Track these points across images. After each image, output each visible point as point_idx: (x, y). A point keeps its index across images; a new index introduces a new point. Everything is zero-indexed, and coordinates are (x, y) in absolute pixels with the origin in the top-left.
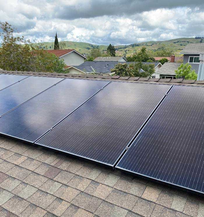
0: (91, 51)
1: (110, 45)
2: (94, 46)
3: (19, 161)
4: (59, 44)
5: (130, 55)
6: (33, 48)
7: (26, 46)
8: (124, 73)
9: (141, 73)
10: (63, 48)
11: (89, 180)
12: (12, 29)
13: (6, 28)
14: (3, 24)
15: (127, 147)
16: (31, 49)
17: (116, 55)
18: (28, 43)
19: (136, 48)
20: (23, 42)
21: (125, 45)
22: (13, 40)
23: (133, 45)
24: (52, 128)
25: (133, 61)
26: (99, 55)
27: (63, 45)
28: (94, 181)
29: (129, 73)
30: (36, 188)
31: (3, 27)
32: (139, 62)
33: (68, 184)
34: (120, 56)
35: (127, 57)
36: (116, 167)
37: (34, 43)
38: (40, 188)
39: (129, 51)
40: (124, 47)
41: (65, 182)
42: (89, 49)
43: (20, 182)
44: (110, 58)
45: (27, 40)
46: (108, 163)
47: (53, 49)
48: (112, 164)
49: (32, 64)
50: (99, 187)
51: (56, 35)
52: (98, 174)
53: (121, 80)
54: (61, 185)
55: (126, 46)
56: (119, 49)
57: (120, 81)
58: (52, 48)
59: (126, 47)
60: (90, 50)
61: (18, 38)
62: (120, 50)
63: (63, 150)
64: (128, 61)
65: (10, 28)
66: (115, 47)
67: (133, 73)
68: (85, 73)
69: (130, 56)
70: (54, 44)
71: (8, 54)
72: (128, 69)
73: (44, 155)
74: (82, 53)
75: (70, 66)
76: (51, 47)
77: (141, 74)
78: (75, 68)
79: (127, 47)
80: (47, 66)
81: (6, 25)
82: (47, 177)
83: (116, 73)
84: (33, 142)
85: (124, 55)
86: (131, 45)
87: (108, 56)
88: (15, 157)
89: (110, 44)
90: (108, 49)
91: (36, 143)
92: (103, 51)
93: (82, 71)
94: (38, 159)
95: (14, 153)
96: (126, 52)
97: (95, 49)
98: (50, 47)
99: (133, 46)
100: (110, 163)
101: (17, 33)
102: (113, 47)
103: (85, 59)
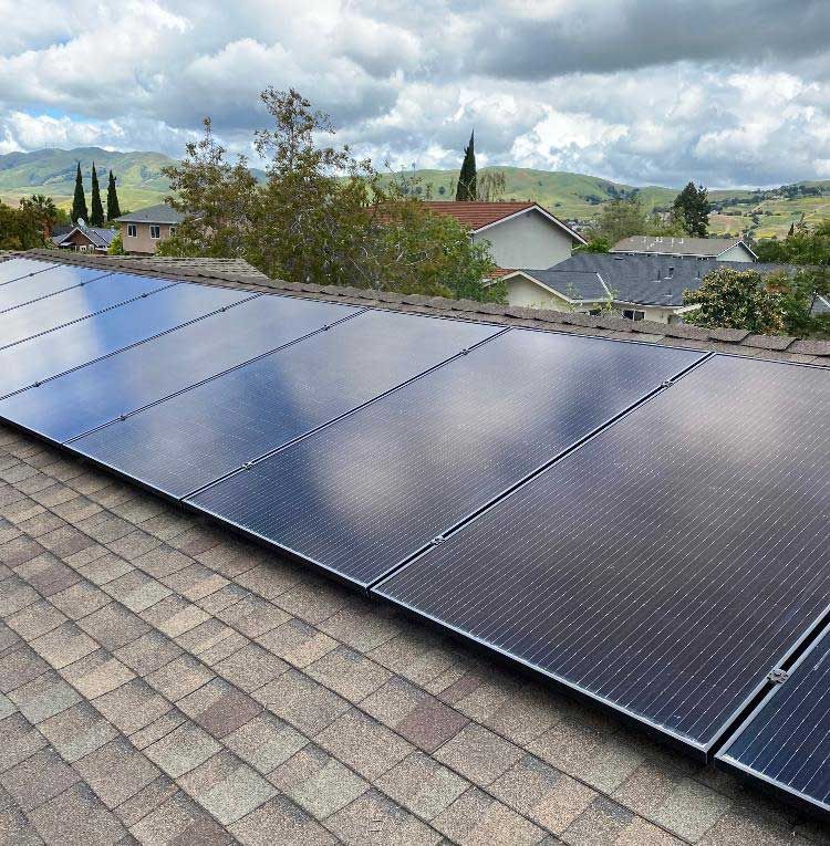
0: (606, 209)
1: (690, 189)
2: (618, 190)
3: (306, 653)
4: (479, 178)
5: (774, 231)
6: (378, 193)
7: (353, 185)
8: (742, 310)
9: (819, 317)
10: (491, 194)
11: (587, 790)
12: (309, 119)
13: (290, 112)
14: (280, 97)
15: (777, 668)
16: (371, 195)
17: (709, 230)
18: (361, 172)
19: (805, 202)
20: (342, 167)
21: (753, 188)
22: (310, 159)
23: (795, 189)
24: (444, 536)
25: (786, 260)
26: (635, 230)
27: (492, 184)
28: (606, 796)
29: (765, 313)
30: (364, 779)
31: (278, 109)
32: (815, 268)
33: (494, 789)
34: (727, 237)
35: (756, 240)
36: (717, 756)
37: (386, 171)
38: (378, 784)
39: (768, 214)
40: (750, 197)
41: (482, 779)
42: (595, 200)
43: (303, 742)
44: (683, 245)
45: (359, 159)
46: (682, 729)
47: (453, 198)
48: (703, 740)
49: (368, 257)
50: (628, 829)
51: (472, 142)
52: (629, 771)
53: (753, 352)
54: (464, 786)
55: (759, 192)
56: (726, 204)
57: (747, 352)
58: (447, 194)
59: (757, 198)
60: (600, 208)
61: (330, 152)
62: (729, 209)
63: (482, 637)
64: (763, 260)
65: (302, 113)
66: (708, 198)
67: (779, 313)
68: (572, 302)
69: (775, 237)
70: (457, 179)
71: (286, 213)
72: (763, 293)
73: (402, 642)
74: (565, 218)
75: (510, 271)
76: (447, 189)
77: (819, 321)
78: (533, 279)
79: (763, 199)
80: (422, 265)
81: (291, 103)
82: (411, 737)
83: (705, 310)
84: (365, 585)
85: (744, 231)
86: (784, 189)
87: (672, 235)
88: (294, 634)
89: (691, 185)
90: (677, 206)
91: (377, 592)
92: (656, 210)
93: (560, 295)
94: (377, 655)
95: (291, 617)
96: (756, 220)
97: (622, 205)
98: (442, 191)
99: (791, 193)
100: (692, 735)
101: (325, 134)
102: (702, 195)
103: (575, 242)
